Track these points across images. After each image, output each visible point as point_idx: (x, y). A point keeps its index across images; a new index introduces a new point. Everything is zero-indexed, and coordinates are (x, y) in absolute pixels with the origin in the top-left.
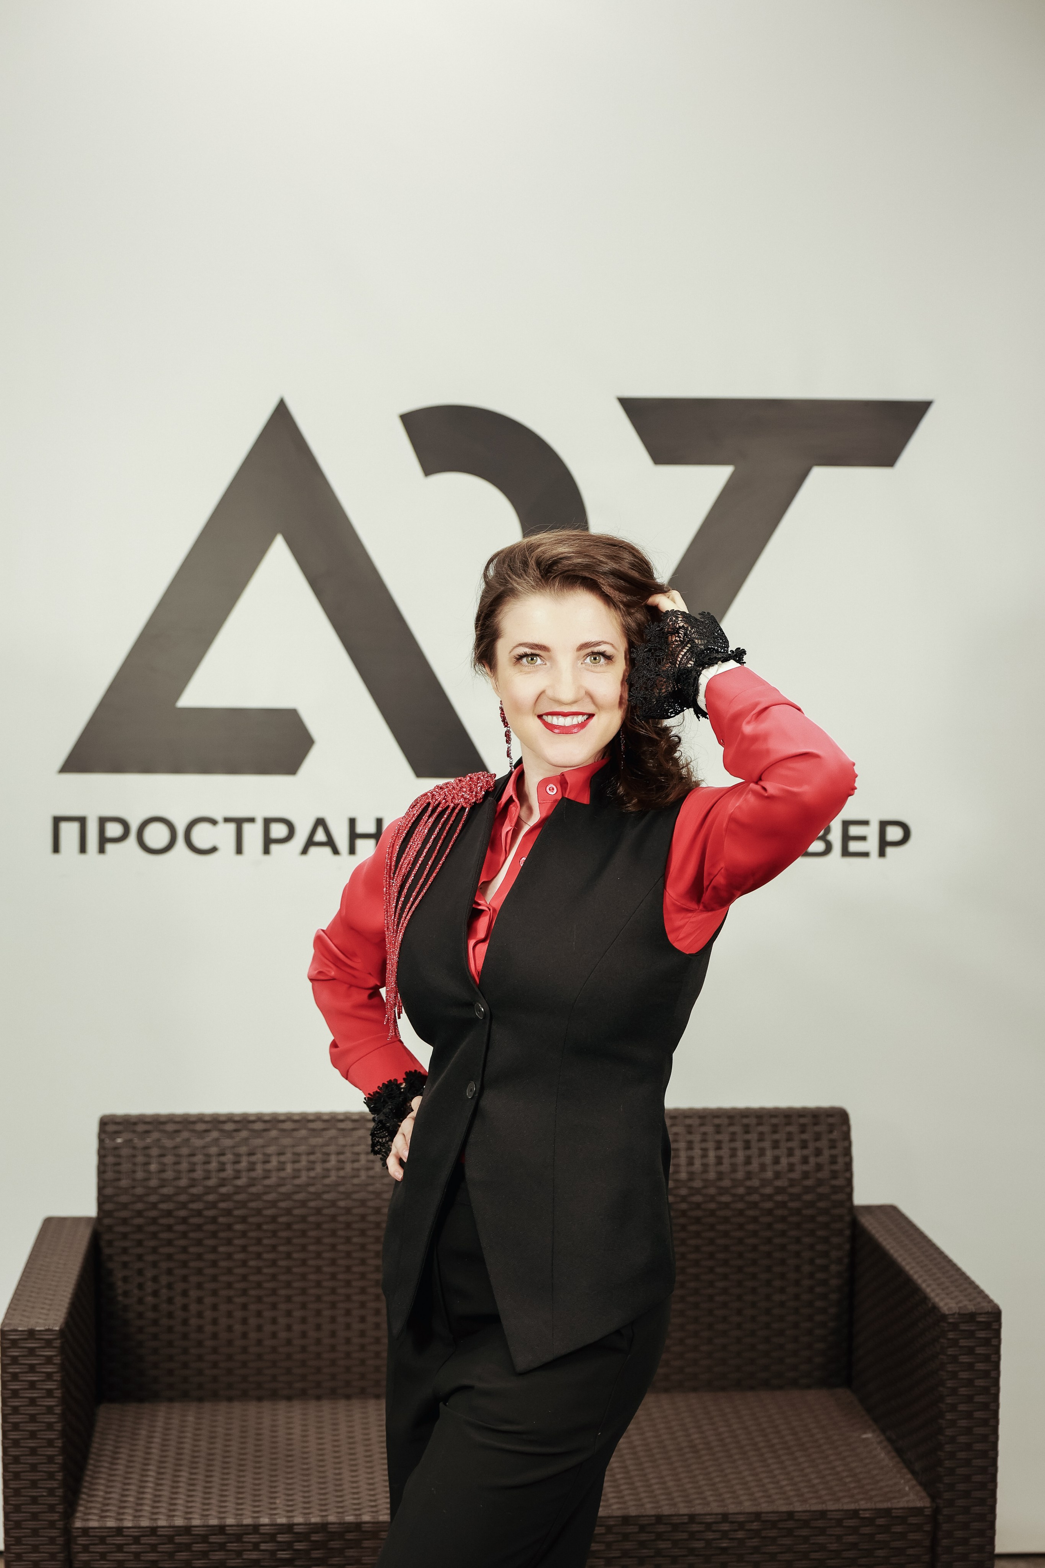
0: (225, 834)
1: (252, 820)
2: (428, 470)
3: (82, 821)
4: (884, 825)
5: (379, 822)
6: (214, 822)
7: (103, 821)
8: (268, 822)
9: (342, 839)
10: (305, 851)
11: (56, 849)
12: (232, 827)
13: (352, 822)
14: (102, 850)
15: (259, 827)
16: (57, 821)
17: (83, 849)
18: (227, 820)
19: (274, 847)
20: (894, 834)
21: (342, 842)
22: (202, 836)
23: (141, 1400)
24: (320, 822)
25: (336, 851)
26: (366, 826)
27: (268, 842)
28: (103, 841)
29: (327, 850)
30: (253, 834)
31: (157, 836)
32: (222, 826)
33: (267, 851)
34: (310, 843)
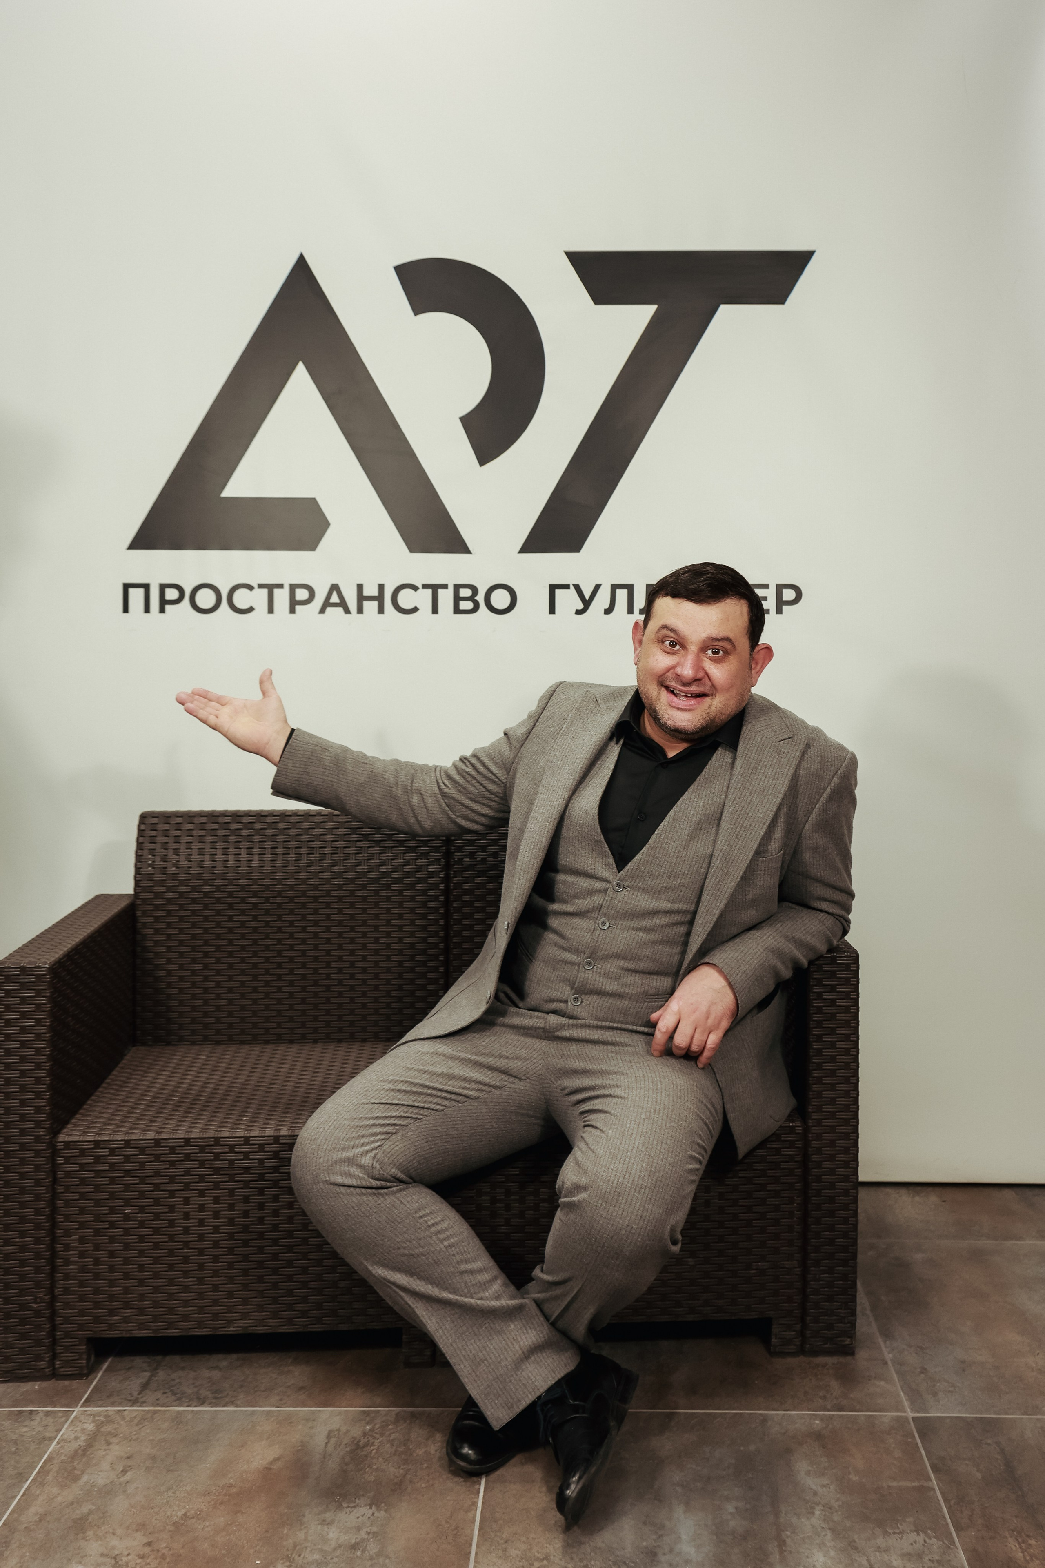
0: (259, 598)
1: (281, 586)
2: (418, 310)
3: (146, 587)
4: (780, 588)
5: (381, 587)
6: (250, 588)
7: (163, 587)
8: (293, 588)
9: (352, 601)
10: (322, 611)
11: (126, 610)
12: (265, 591)
13: (360, 587)
14: (162, 610)
15: (286, 591)
16: (127, 587)
17: (147, 610)
18: (261, 586)
19: (298, 608)
20: (788, 595)
21: (352, 604)
22: (242, 599)
23: (168, 1044)
24: (335, 588)
25: (347, 611)
26: (371, 590)
27: (294, 604)
28: (164, 603)
29: (340, 610)
30: (282, 597)
31: (206, 599)
32: (257, 591)
33: (292, 611)
34: (327, 604)
